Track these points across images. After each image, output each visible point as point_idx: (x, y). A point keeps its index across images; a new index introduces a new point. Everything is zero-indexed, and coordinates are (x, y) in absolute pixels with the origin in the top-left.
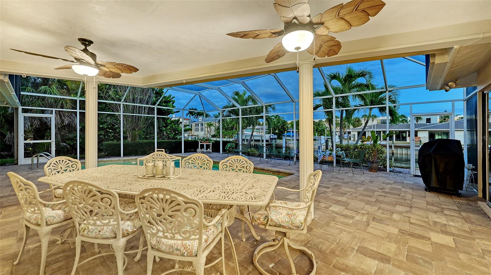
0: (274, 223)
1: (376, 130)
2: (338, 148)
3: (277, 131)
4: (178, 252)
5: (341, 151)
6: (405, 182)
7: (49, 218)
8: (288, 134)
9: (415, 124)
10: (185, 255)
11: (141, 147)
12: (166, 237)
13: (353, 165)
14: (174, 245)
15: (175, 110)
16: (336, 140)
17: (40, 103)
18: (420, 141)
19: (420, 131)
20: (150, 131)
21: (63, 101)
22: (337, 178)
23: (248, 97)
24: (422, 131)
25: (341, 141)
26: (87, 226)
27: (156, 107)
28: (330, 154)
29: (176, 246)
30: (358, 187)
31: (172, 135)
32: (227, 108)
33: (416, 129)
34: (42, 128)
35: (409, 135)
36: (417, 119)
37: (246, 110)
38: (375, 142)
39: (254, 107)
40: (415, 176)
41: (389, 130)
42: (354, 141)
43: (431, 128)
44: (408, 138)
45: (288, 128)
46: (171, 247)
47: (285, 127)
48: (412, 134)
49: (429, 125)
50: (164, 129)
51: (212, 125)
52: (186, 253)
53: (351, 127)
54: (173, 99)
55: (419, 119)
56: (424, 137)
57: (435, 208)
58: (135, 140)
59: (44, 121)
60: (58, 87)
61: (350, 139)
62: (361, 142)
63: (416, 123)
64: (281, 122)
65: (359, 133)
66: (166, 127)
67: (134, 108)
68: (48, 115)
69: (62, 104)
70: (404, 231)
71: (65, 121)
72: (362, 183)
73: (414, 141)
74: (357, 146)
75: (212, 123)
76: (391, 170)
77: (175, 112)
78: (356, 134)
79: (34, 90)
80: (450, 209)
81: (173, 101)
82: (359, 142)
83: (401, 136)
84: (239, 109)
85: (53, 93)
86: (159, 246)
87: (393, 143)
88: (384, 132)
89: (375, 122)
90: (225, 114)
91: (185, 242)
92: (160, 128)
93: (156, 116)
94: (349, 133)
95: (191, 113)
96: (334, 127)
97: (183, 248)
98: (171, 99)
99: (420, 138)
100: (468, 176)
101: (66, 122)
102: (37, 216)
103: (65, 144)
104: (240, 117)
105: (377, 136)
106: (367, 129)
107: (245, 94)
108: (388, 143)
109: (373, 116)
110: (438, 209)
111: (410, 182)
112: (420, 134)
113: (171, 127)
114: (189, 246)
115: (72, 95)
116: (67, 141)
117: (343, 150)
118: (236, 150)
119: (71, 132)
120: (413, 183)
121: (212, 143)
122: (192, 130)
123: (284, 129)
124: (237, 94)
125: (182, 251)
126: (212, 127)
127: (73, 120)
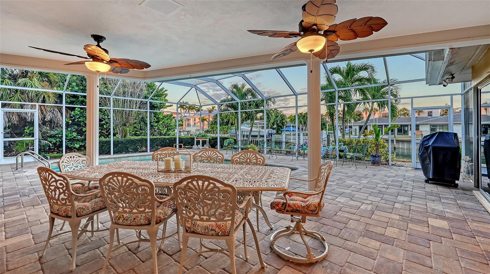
0: (291, 209)
1: (377, 124)
2: (341, 142)
3: (275, 126)
4: (213, 232)
5: (344, 145)
6: (406, 174)
7: (79, 210)
8: (287, 129)
9: (416, 117)
10: (220, 234)
11: (133, 144)
12: (202, 220)
13: (356, 159)
14: (209, 227)
15: (167, 104)
16: (339, 134)
17: (20, 97)
18: (422, 135)
19: (421, 124)
20: (141, 127)
21: (45, 95)
22: (341, 172)
23: (248, 90)
24: (424, 124)
25: (343, 135)
26: (122, 214)
27: (149, 101)
28: (334, 148)
29: (211, 227)
30: (361, 180)
31: (164, 131)
32: (225, 101)
33: (418, 123)
34: (20, 124)
35: (411, 130)
36: (419, 113)
37: (246, 104)
38: (377, 135)
39: (254, 101)
40: (416, 169)
41: (391, 123)
42: (356, 135)
43: (433, 121)
44: (410, 132)
45: (287, 122)
46: (206, 229)
47: (284, 121)
48: (414, 127)
49: (431, 118)
50: (156, 124)
51: (205, 120)
52: (220, 232)
53: (352, 121)
54: (166, 93)
55: (421, 112)
56: (426, 131)
57: (433, 198)
58: (125, 136)
59: (23, 117)
60: (39, 79)
61: (352, 133)
62: (363, 136)
63: (418, 116)
64: (279, 116)
65: (361, 127)
66: (157, 122)
67: (125, 102)
68: (27, 110)
69: (44, 97)
70: (405, 218)
71: (47, 116)
72: (366, 177)
73: (415, 135)
74: (359, 140)
75: (205, 118)
76: (393, 163)
77: (167, 106)
78: (358, 128)
79: (12, 82)
80: (447, 198)
81: (165, 94)
82: (362, 136)
83: (402, 130)
84: (238, 103)
85: (34, 86)
86: (195, 228)
87: (395, 137)
88: (386, 126)
89: (377, 116)
90: (223, 107)
91: (219, 223)
92: (152, 124)
93: (149, 110)
94: (351, 127)
95: (182, 107)
96: (336, 121)
97: (218, 228)
98: (163, 92)
99: (421, 131)
100: (465, 167)
101: (48, 118)
102: (66, 208)
103: (46, 142)
104: (239, 111)
105: (380, 130)
106: (369, 123)
107: (243, 87)
108: (390, 137)
109: (374, 109)
110: (436, 198)
111: (411, 175)
112: (421, 128)
113: (163, 122)
114: (223, 226)
115: (55, 88)
116: (49, 139)
117: (346, 144)
118: (235, 146)
119: (54, 128)
120: (414, 175)
121: (209, 139)
122: (183, 125)
123: (282, 124)
124: (235, 86)
125: (217, 231)
126: (206, 122)
127: (56, 115)
